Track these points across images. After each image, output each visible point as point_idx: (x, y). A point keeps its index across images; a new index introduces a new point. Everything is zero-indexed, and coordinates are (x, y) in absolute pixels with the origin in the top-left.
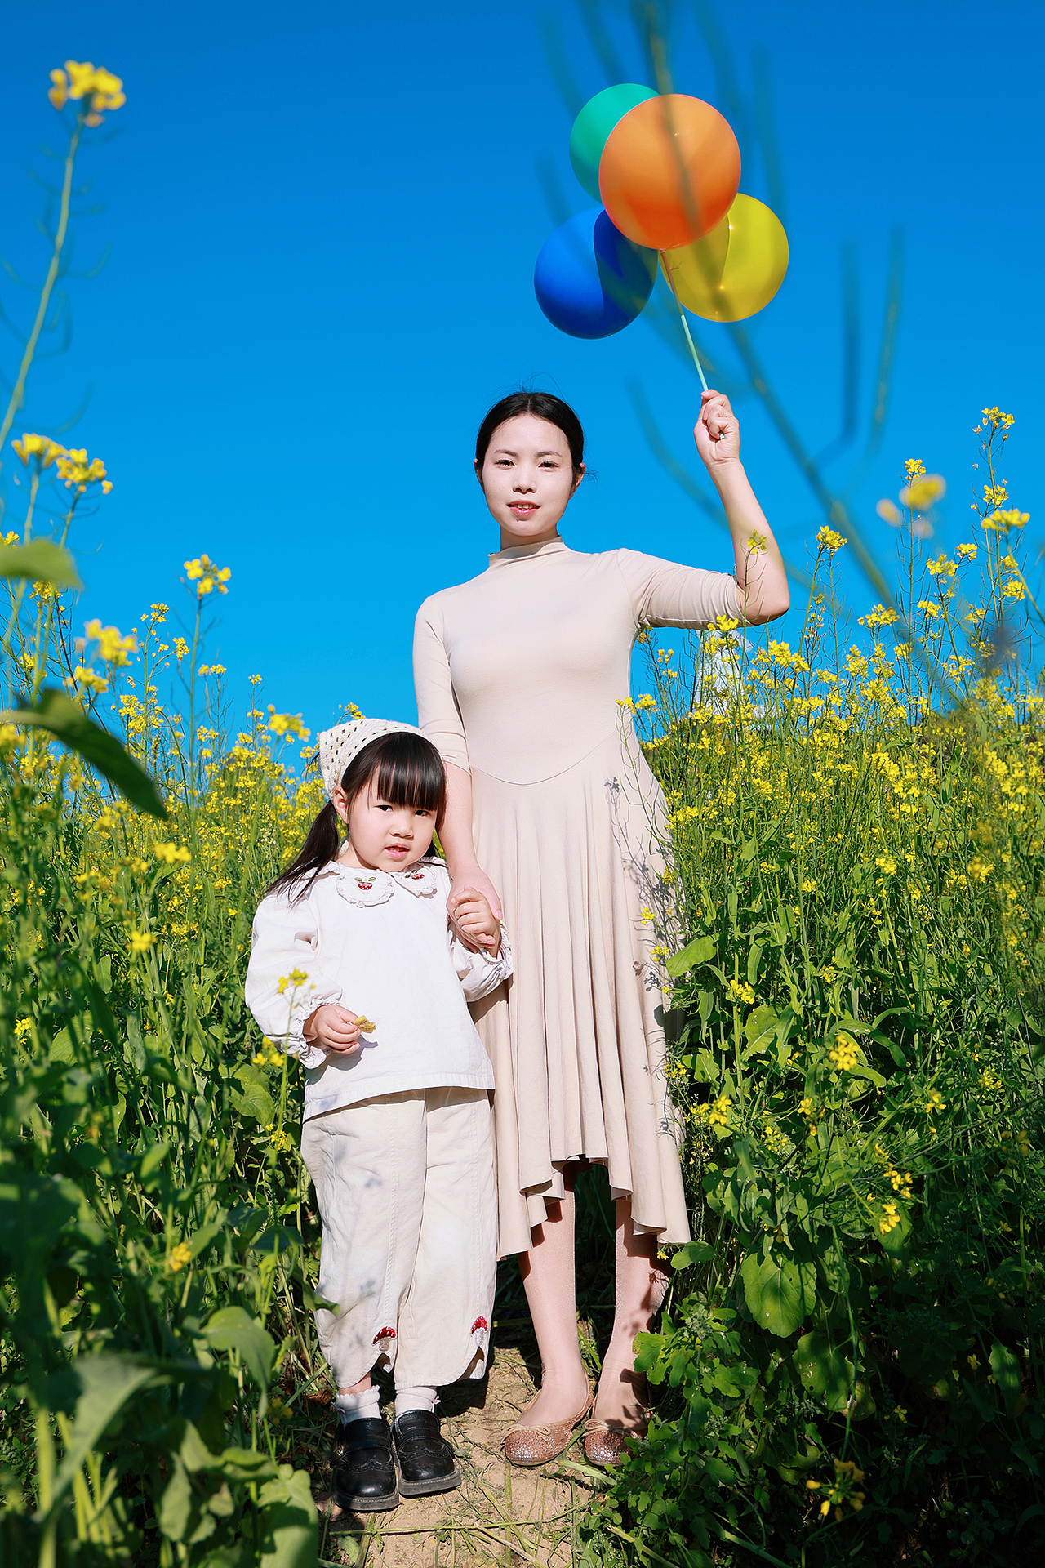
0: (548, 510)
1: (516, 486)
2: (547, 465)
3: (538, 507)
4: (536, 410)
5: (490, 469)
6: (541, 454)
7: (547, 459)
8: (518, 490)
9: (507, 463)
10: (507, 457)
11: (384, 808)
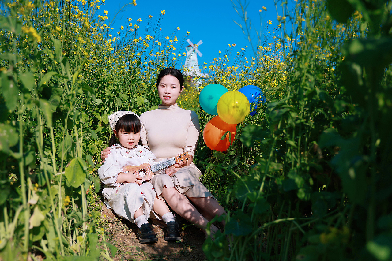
0: (174, 98)
1: (166, 92)
2: (174, 87)
3: (171, 97)
4: (172, 74)
5: (160, 87)
6: (172, 85)
7: (174, 86)
8: (166, 93)
9: (164, 86)
10: (164, 85)
11: (126, 134)
